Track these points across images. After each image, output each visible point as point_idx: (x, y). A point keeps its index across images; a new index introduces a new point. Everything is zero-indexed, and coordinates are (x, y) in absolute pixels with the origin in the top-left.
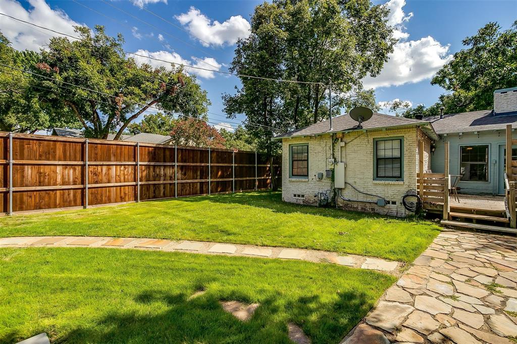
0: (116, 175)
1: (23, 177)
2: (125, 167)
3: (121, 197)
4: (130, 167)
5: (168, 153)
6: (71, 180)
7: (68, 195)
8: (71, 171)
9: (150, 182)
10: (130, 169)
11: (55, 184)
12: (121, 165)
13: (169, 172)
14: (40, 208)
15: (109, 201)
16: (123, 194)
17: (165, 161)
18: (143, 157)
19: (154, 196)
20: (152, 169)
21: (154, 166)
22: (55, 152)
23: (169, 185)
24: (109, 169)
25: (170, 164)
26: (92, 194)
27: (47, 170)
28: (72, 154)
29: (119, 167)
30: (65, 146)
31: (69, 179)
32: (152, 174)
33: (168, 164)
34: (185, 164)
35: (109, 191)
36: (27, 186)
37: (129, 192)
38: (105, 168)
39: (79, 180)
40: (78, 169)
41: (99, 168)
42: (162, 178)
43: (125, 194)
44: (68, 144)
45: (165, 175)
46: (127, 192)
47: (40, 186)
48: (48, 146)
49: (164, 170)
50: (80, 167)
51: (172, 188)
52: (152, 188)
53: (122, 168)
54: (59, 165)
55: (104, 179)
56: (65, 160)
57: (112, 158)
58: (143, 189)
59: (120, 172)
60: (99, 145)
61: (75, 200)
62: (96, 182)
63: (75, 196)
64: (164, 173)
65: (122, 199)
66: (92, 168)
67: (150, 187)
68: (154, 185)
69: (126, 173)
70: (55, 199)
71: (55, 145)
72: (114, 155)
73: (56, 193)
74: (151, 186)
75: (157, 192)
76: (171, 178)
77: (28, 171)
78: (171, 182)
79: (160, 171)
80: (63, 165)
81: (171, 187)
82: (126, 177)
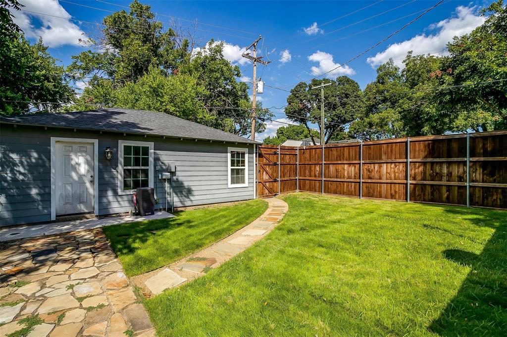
0: (387, 173)
1: (329, 172)
2: (395, 165)
3: (391, 194)
4: (402, 164)
5: (455, 145)
6: (353, 175)
7: (351, 186)
8: (353, 168)
9: (425, 182)
10: (401, 167)
11: (344, 178)
12: (392, 163)
13: (456, 170)
14: (336, 193)
15: (380, 196)
16: (393, 192)
17: (449, 156)
18: (417, 153)
19: (432, 199)
20: (428, 166)
21: (432, 163)
22: (343, 155)
23: (456, 188)
24: (380, 167)
25: (460, 159)
26: (366, 188)
27: (340, 167)
28: (354, 155)
29: (389, 164)
30: (349, 149)
31: (351, 174)
32: (429, 171)
33: (455, 159)
34: (491, 159)
35: (380, 187)
36: (330, 178)
37: (399, 190)
38: (377, 166)
39: (357, 176)
40: (357, 166)
41: (372, 165)
42: (445, 178)
43: (396, 192)
44: (351, 147)
45: (450, 174)
46: (397, 190)
47: (336, 178)
48: (340, 150)
49: (447, 168)
50: (358, 165)
51: (462, 193)
52: (429, 189)
53: (393, 165)
54: (346, 164)
55: (377, 176)
56: (349, 160)
57: (384, 157)
58: (417, 188)
59: (391, 170)
60: (372, 146)
61: (355, 191)
62: (370, 178)
63: (355, 188)
64: (448, 171)
65: (392, 197)
66: (366, 166)
67: (425, 187)
68: (432, 186)
69: (396, 171)
70: (344, 188)
71: (344, 149)
72: (385, 153)
73: (344, 184)
74: (427, 186)
75: (436, 195)
76: (461, 178)
77: (332, 168)
78: (460, 184)
79: (441, 170)
80: (348, 164)
81: (462, 191)
82: (397, 174)
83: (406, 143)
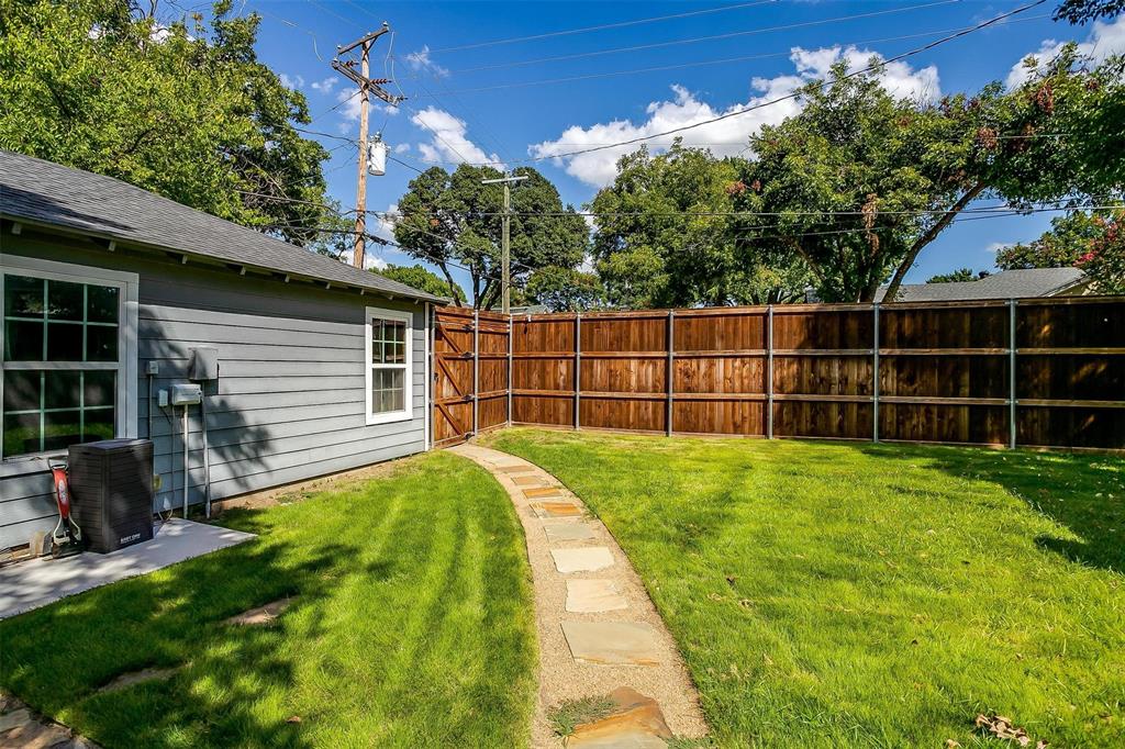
0: (725, 378)
1: (592, 376)
2: (742, 362)
3: (734, 424)
4: (755, 361)
5: (853, 325)
6: (650, 384)
7: (646, 409)
8: (651, 368)
9: (801, 397)
10: (754, 366)
11: (628, 390)
12: (736, 357)
13: (856, 373)
14: (610, 426)
15: (710, 429)
16: (738, 419)
17: (844, 345)
18: (785, 338)
19: (813, 429)
20: (806, 365)
21: (814, 359)
22: (628, 337)
23: (855, 407)
24: (711, 366)
25: (862, 351)
26: (681, 411)
27: (618, 366)
28: (652, 339)
29: (731, 360)
30: (642, 325)
31: (647, 382)
32: (807, 376)
33: (854, 352)
34: (910, 352)
35: (712, 409)
36: (596, 390)
37: (750, 415)
38: (704, 364)
39: (661, 386)
40: (661, 363)
41: (694, 362)
42: (835, 388)
43: (743, 418)
44: (646, 321)
45: (844, 380)
46: (746, 414)
47: (610, 391)
48: (621, 327)
49: (840, 368)
50: (663, 361)
51: (864, 416)
52: (807, 412)
53: (738, 363)
54: (634, 358)
55: (703, 385)
56: (642, 349)
57: (718, 344)
58: (785, 410)
59: (734, 372)
60: (693, 319)
61: (655, 420)
62: (689, 390)
63: (654, 412)
64: (841, 375)
65: (737, 429)
66: (681, 364)
67: (801, 407)
68: (813, 404)
69: (744, 374)
70: (628, 415)
71: (629, 325)
72: (722, 337)
73: (629, 405)
74: (804, 404)
75: (820, 422)
76: (862, 389)
77: (598, 367)
78: (862, 399)
79: (829, 372)
80: (639, 358)
81: (863, 411)
82: (746, 381)
83: (766, 315)
